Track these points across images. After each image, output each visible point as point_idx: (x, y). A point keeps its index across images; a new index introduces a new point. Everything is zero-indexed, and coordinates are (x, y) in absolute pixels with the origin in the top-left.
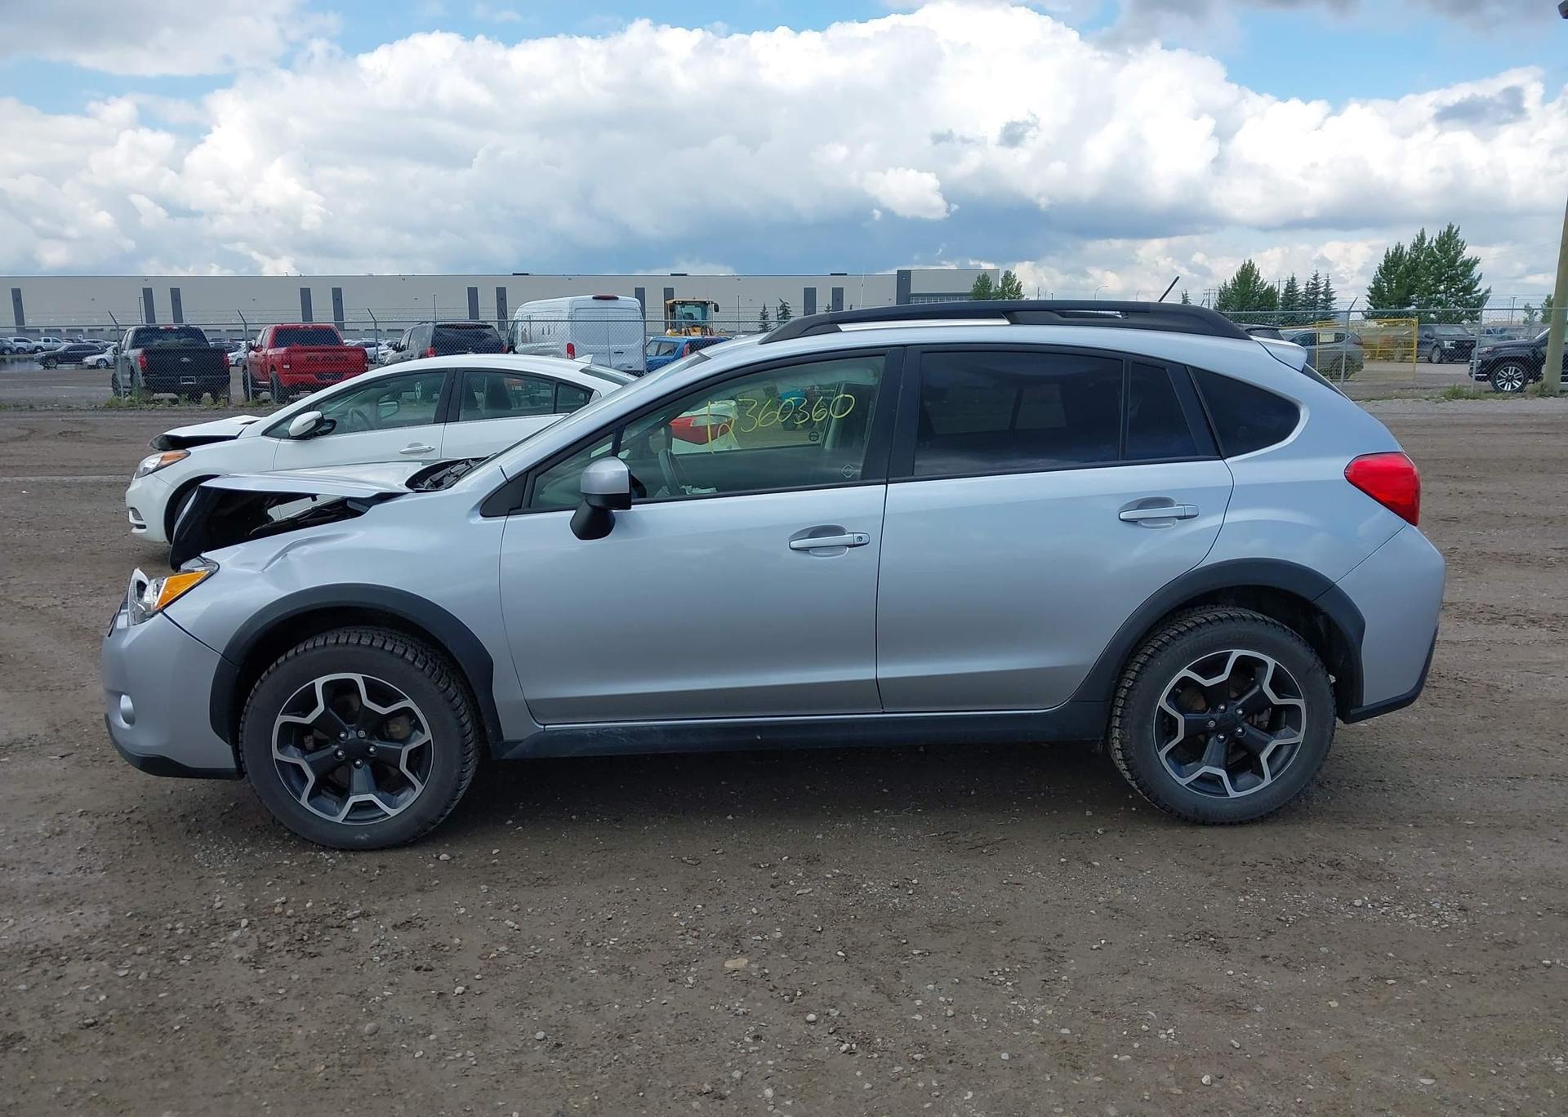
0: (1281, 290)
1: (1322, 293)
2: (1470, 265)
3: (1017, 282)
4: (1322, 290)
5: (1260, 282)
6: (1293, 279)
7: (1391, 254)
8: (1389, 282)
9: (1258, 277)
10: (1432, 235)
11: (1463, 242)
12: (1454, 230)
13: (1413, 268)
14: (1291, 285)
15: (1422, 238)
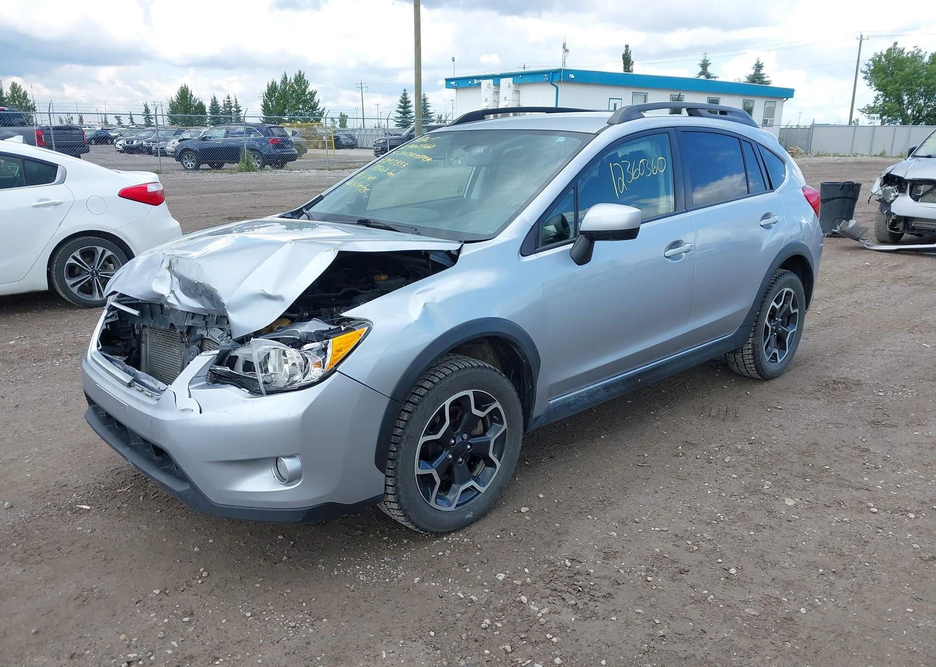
0: (208, 105)
1: (234, 107)
2: (312, 94)
4: (233, 105)
5: (193, 98)
6: (215, 98)
7: (270, 86)
8: (271, 101)
9: (191, 95)
10: (291, 77)
11: (307, 81)
12: (302, 75)
13: (284, 94)
14: (214, 103)
15: (286, 78)
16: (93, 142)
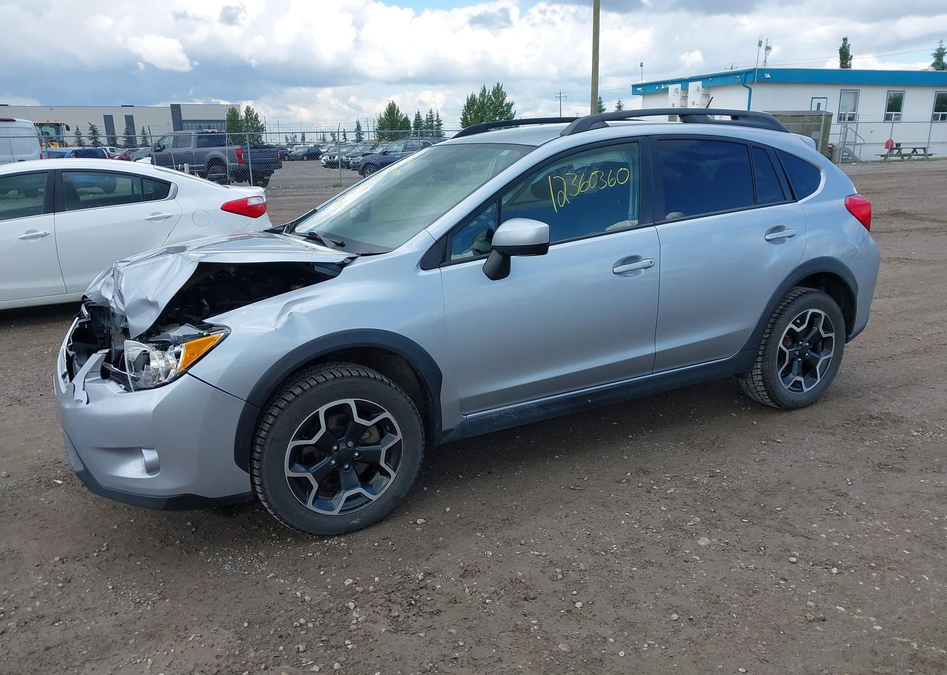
0: (412, 119)
1: (436, 121)
2: (509, 106)
3: (255, 113)
4: (435, 119)
5: (400, 114)
6: (419, 113)
7: (469, 99)
8: (470, 114)
9: (398, 111)
10: (490, 89)
11: (505, 93)
12: (500, 87)
13: (482, 105)
14: (418, 117)
15: (484, 90)
16: (305, 158)
